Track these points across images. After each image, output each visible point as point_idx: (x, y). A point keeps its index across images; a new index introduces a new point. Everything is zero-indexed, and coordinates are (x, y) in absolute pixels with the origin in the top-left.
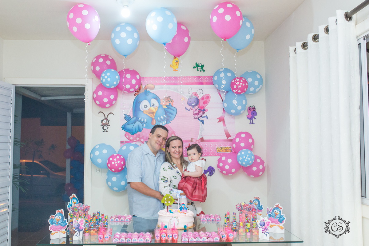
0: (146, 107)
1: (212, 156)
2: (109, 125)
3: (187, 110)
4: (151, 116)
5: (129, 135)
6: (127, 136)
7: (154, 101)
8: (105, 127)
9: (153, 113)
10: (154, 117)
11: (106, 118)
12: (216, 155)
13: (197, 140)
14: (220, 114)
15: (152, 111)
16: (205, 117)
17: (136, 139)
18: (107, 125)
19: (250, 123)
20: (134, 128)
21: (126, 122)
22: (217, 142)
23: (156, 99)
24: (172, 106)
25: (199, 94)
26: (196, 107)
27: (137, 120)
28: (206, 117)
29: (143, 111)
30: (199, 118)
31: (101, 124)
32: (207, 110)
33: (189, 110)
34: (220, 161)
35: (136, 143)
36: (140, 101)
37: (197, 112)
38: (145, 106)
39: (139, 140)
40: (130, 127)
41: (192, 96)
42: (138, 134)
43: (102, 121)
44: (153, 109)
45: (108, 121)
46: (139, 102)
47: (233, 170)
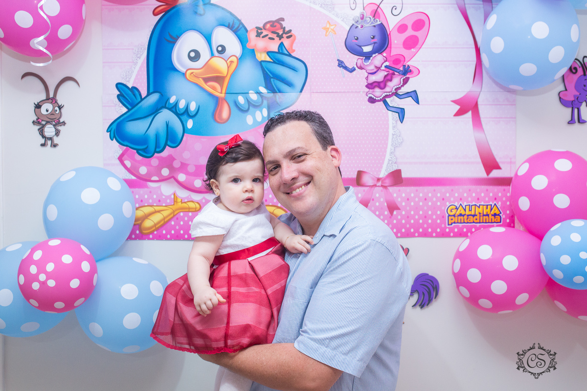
0: (195, 56)
1: (431, 236)
2: (61, 120)
3: (346, 68)
4: (214, 88)
5: (132, 158)
6: (128, 163)
7: (223, 36)
8: (49, 131)
9: (219, 79)
10: (223, 95)
11: (51, 95)
12: (444, 235)
13: (379, 180)
14: (463, 86)
15: (217, 71)
16: (408, 95)
17: (159, 174)
18: (57, 122)
19: (571, 122)
20: (152, 133)
21: (125, 110)
22: (448, 188)
23: (230, 27)
24: (290, 55)
25: (387, 12)
26: (378, 59)
27: (163, 104)
28: (414, 96)
29: (184, 70)
30: (388, 100)
31: (35, 118)
32: (416, 72)
33: (352, 70)
34: (467, 259)
35: (159, 188)
36: (175, 36)
37: (379, 77)
38: (193, 54)
39: (172, 177)
40: (136, 128)
41: (362, 18)
42: (165, 154)
43: (38, 106)
44: (220, 64)
45: (60, 108)
46: (169, 38)
47: (522, 298)
